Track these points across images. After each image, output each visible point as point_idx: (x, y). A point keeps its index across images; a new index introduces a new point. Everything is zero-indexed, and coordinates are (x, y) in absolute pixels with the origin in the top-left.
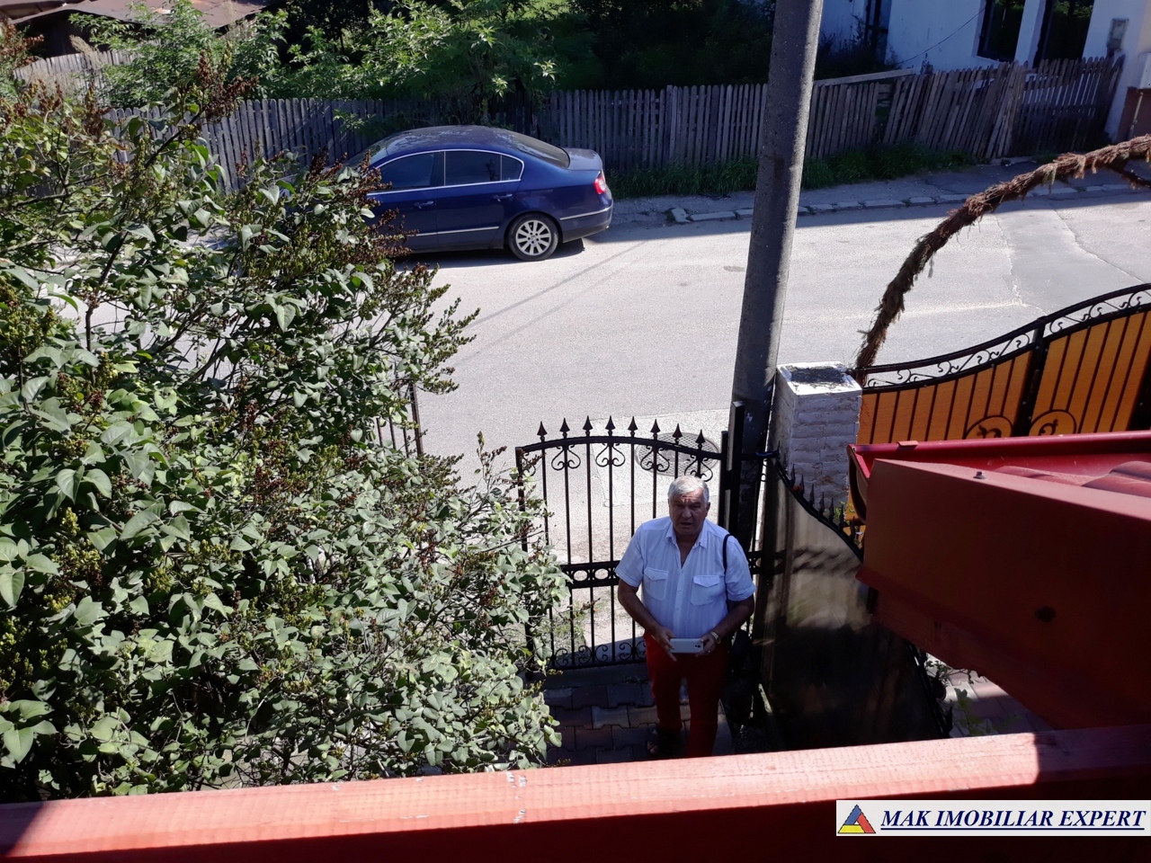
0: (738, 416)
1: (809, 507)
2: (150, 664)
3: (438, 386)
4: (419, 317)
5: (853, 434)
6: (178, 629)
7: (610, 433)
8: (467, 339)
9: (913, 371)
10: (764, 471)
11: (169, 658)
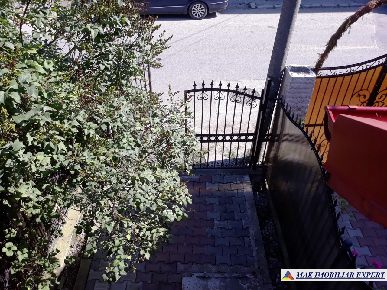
0: (269, 83)
1: (291, 119)
2: (41, 165)
3: (155, 65)
4: (149, 37)
5: (311, 93)
6: (53, 152)
7: (220, 87)
8: (167, 47)
9: (336, 70)
10: (276, 105)
11: (49, 163)
